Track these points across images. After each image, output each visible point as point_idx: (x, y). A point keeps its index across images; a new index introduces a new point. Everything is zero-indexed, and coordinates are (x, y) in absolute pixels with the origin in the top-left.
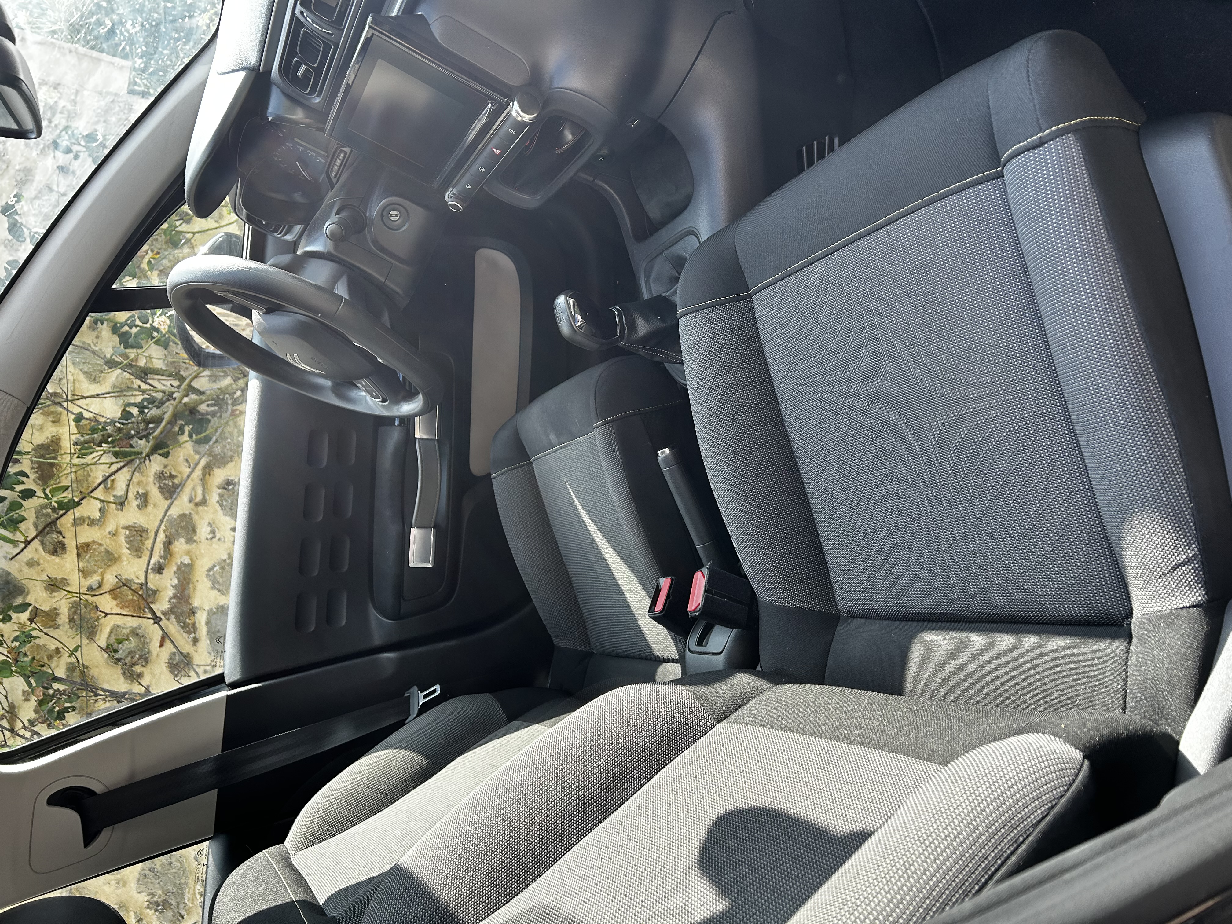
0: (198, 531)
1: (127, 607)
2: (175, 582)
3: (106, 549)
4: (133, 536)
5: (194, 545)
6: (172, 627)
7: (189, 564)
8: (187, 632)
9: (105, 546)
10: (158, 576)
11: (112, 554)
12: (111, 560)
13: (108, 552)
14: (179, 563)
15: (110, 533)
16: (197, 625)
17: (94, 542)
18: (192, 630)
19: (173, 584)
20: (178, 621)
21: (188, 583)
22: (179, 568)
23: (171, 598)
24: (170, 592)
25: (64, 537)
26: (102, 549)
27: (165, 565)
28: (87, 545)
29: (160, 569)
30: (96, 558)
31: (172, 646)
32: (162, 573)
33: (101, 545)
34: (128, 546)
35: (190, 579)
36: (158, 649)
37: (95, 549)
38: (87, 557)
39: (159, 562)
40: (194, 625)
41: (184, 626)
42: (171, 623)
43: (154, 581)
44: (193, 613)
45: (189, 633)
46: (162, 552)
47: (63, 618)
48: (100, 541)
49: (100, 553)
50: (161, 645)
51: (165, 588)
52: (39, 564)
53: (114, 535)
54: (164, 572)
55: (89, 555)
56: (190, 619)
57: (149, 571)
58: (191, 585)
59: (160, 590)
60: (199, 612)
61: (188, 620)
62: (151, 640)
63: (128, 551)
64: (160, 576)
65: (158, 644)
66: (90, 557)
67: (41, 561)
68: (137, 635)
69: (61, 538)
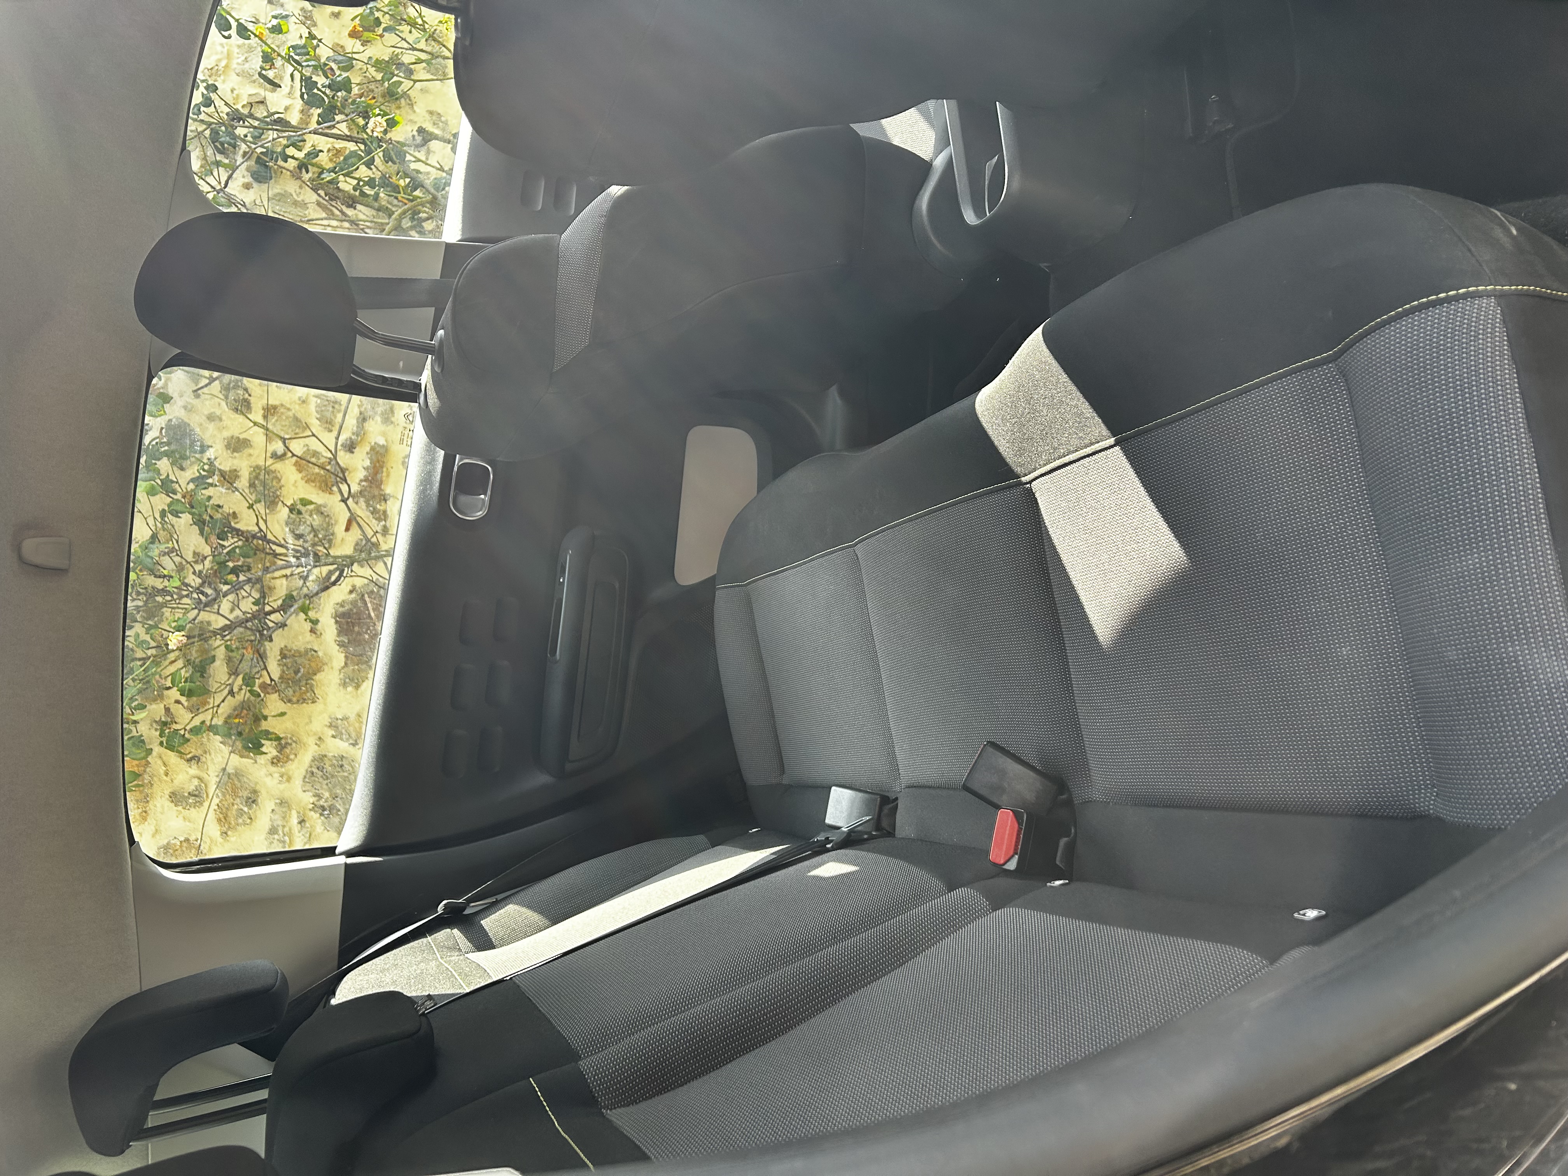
0: (396, 412)
1: (313, 481)
2: (367, 463)
3: (294, 415)
4: (325, 406)
5: (391, 427)
6: (361, 510)
7: (383, 446)
8: (376, 519)
9: (293, 411)
10: (348, 455)
11: (300, 421)
12: (299, 427)
13: (296, 419)
14: (373, 444)
15: (300, 398)
16: (388, 512)
17: (282, 405)
18: (382, 517)
19: (365, 466)
20: (368, 505)
21: (382, 467)
22: (373, 449)
23: (361, 481)
24: (361, 474)
25: (250, 395)
26: (290, 414)
27: (357, 444)
28: (275, 408)
29: (351, 447)
30: (284, 423)
31: (360, 532)
32: (353, 452)
33: (289, 409)
34: (318, 416)
35: (384, 462)
36: (344, 533)
37: (282, 413)
38: (273, 420)
39: (351, 438)
40: (385, 512)
41: (374, 512)
42: (360, 508)
43: (344, 458)
44: (385, 500)
45: (379, 519)
46: (355, 428)
47: (243, 483)
48: (288, 406)
49: (287, 418)
50: (347, 529)
51: (355, 470)
52: (221, 420)
53: (304, 402)
54: (355, 451)
55: (276, 418)
56: (381, 505)
57: (339, 447)
58: (385, 469)
59: (350, 469)
60: (391, 499)
61: (378, 506)
62: (336, 522)
63: (318, 422)
64: (351, 455)
65: (344, 528)
66: (277, 421)
67: (224, 418)
68: (322, 513)
69: (247, 396)
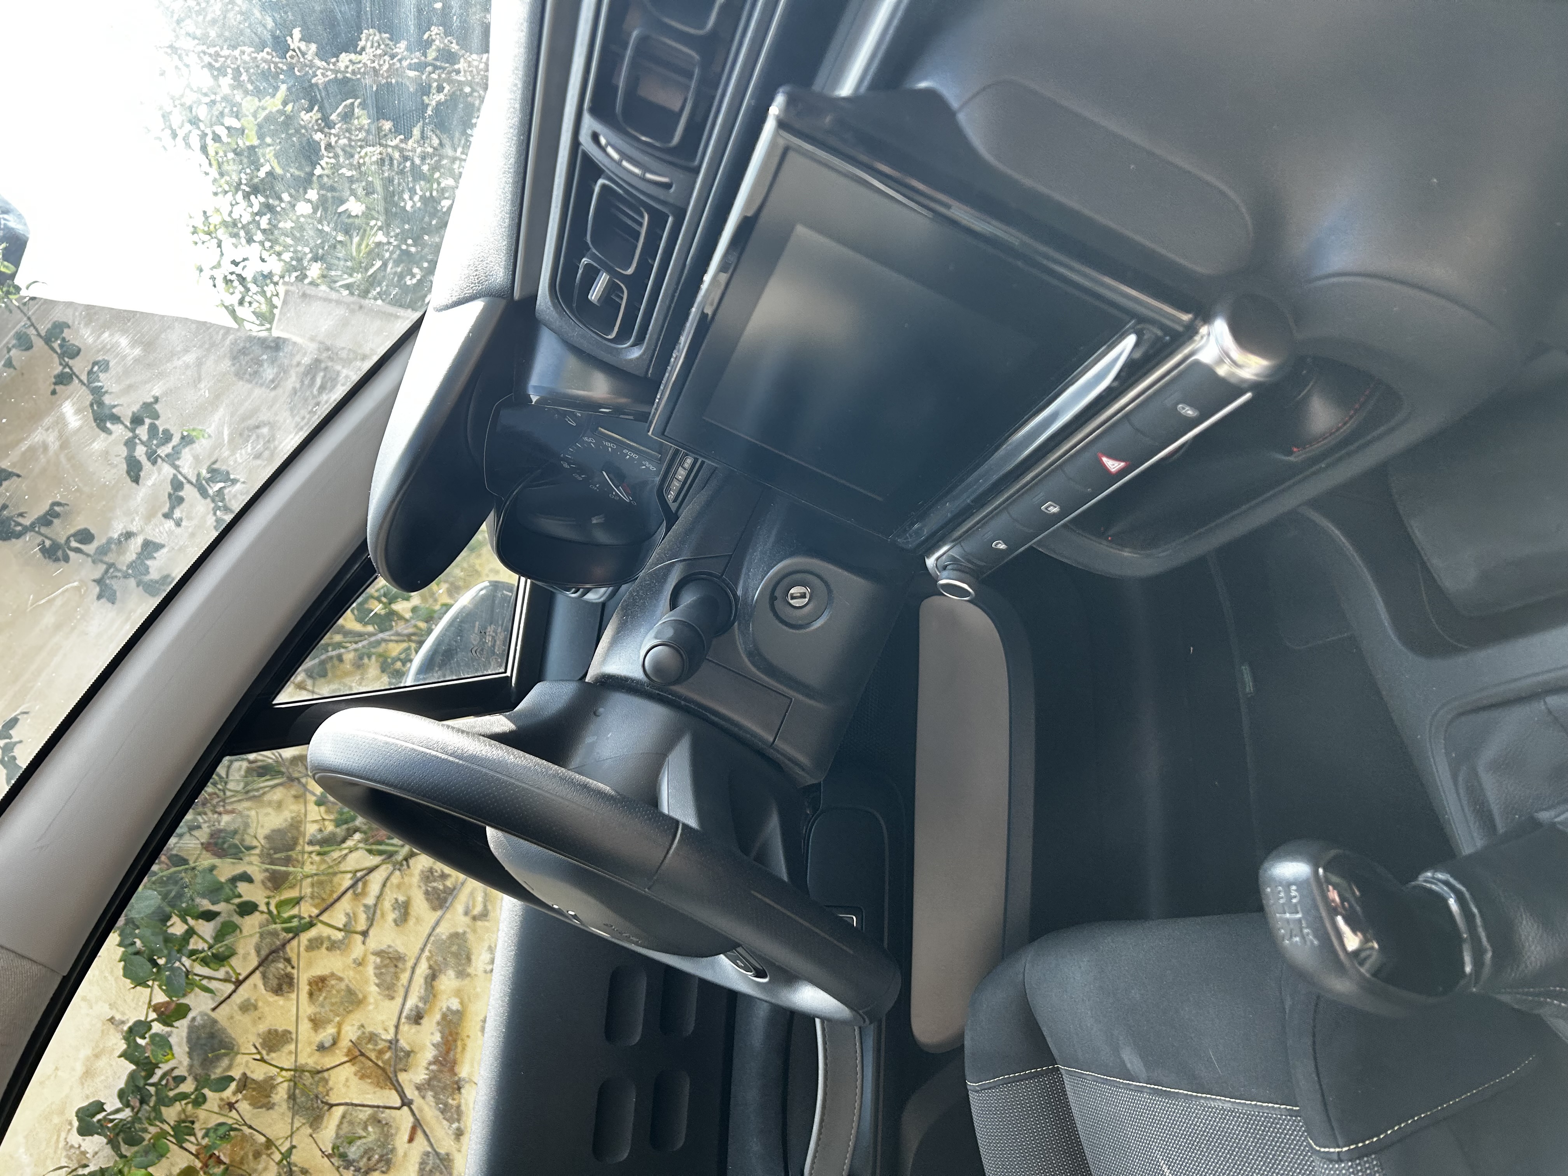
0: (473, 957)
1: (369, 1077)
2: (437, 1038)
3: (347, 986)
4: (386, 966)
5: (467, 981)
6: (427, 1108)
7: (458, 1011)
8: (447, 1120)
9: (347, 981)
10: (414, 1029)
11: (355, 994)
12: (352, 1003)
13: (350, 992)
14: (444, 1009)
15: (355, 961)
16: (463, 1108)
17: (333, 975)
18: (456, 1116)
19: (435, 1042)
20: (438, 1101)
21: (455, 1041)
22: (444, 1016)
23: (430, 1064)
24: (429, 1054)
25: (293, 968)
26: (343, 986)
27: (426, 1012)
28: (323, 980)
29: (417, 1018)
30: (333, 1000)
31: (426, 1143)
32: (419, 1024)
33: (341, 979)
34: (377, 981)
35: (457, 1034)
36: (407, 1145)
37: (333, 986)
38: (321, 998)
39: (417, 1006)
40: (458, 1107)
41: (445, 1110)
42: (427, 1104)
43: (409, 1036)
44: (459, 1089)
45: (450, 1121)
46: (422, 991)
47: (281, 1094)
48: (340, 974)
49: (338, 992)
50: (411, 1140)
51: (423, 1048)
52: (256, 1008)
53: (360, 964)
54: (423, 1021)
55: (324, 995)
56: (453, 1099)
57: (403, 1020)
58: (459, 1043)
59: (416, 1050)
60: (467, 1086)
61: (450, 1101)
62: (398, 1129)
63: (377, 989)
64: (418, 1026)
65: (406, 1137)
66: (325, 998)
67: (260, 1004)
68: (379, 1121)
69: (289, 969)
